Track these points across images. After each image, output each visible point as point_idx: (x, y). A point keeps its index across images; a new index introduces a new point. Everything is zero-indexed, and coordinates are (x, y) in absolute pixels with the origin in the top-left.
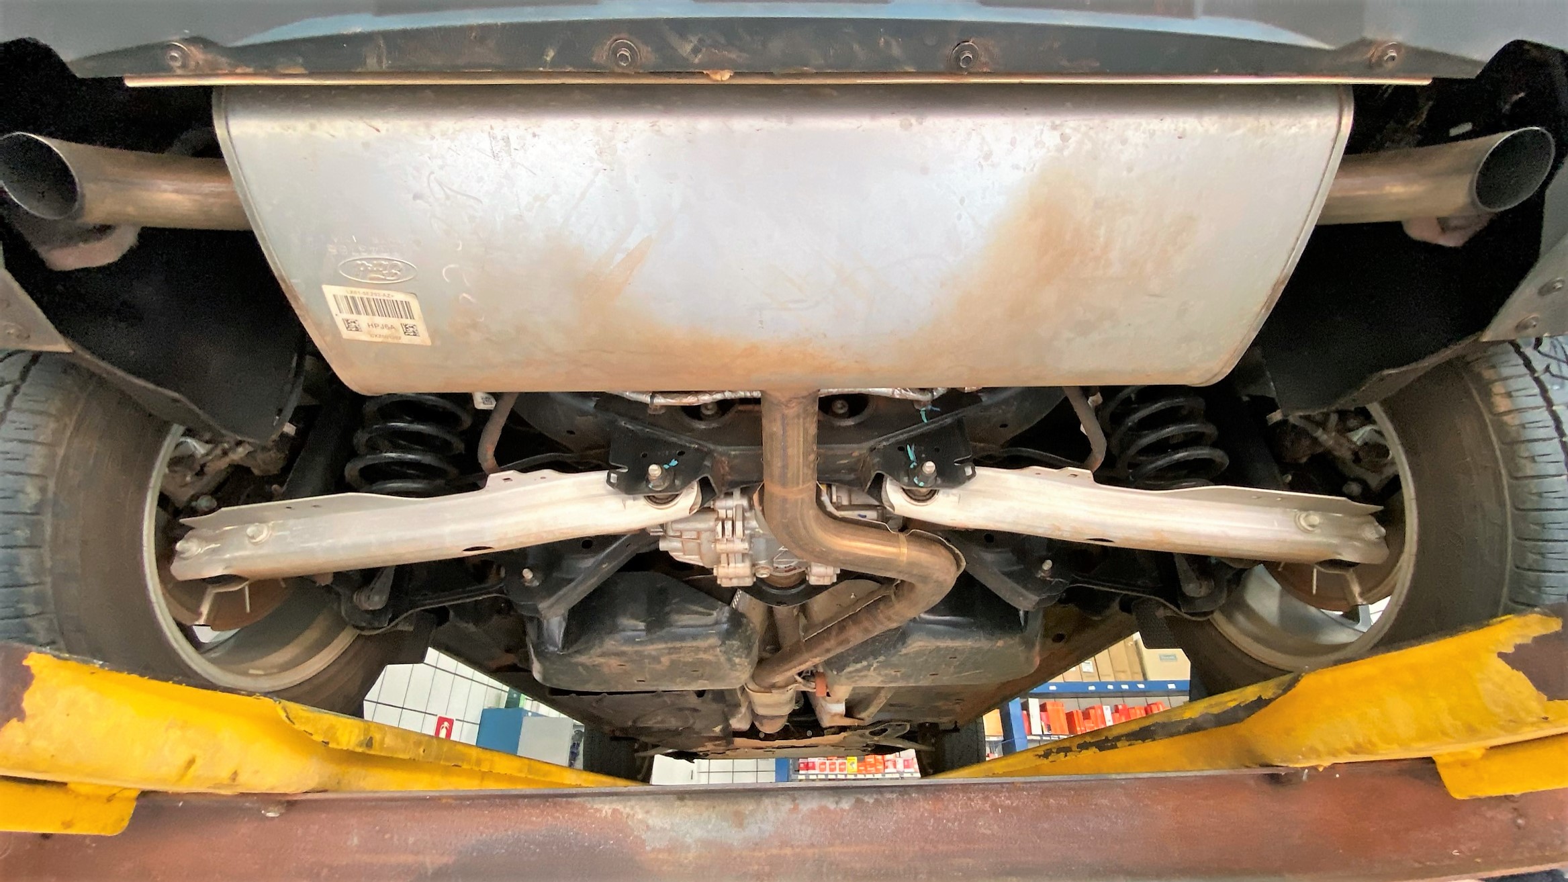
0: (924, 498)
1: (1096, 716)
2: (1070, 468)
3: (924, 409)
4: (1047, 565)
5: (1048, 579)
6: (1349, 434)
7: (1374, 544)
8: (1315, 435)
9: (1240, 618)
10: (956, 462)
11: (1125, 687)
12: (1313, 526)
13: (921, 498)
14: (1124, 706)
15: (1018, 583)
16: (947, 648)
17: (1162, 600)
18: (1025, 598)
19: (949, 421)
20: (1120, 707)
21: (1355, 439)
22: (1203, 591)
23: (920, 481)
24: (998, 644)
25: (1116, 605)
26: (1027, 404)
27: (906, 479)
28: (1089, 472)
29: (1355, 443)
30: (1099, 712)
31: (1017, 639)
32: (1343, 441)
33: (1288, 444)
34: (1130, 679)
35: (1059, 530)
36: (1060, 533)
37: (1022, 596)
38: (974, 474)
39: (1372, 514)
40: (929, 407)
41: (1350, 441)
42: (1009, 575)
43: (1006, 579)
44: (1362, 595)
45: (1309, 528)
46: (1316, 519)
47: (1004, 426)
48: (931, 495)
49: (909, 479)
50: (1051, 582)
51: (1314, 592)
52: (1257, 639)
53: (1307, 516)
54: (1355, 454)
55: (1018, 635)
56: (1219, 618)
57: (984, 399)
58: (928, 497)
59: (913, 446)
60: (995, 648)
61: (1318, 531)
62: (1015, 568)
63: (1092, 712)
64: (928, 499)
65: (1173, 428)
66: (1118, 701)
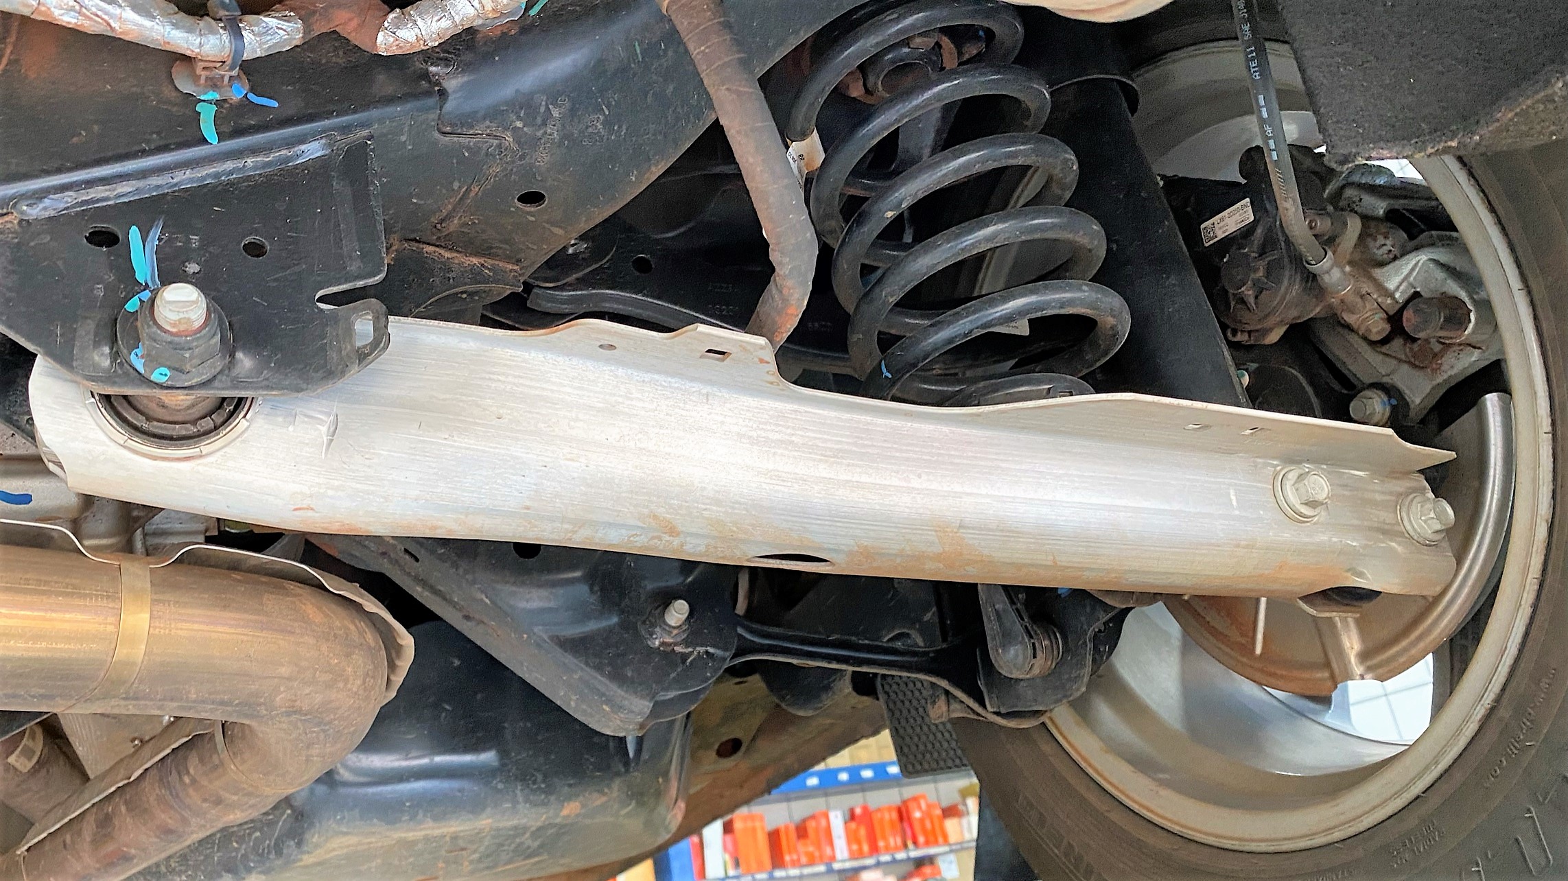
0: (193, 429)
1: (817, 830)
2: (702, 328)
3: (213, 95)
4: (678, 612)
5: (678, 649)
6: (1378, 273)
7: (1430, 545)
8: (1314, 268)
9: (1104, 711)
10: (321, 300)
11: (867, 774)
12: (1312, 504)
13: (178, 430)
14: (865, 809)
15: (599, 668)
16: (427, 839)
17: (944, 684)
18: (617, 708)
19: (314, 150)
20: (858, 811)
21: (1391, 285)
22: (1041, 664)
23: (153, 361)
24: (565, 812)
25: (845, 686)
26: (597, 123)
27: (102, 358)
28: (762, 341)
29: (1392, 296)
30: (823, 822)
31: (616, 788)
32: (1366, 287)
33: (1248, 292)
34: (876, 760)
35: (673, 531)
36: (676, 542)
37: (609, 701)
38: (381, 339)
39: (1421, 471)
40: (237, 92)
41: (1380, 287)
42: (576, 646)
43: (570, 659)
44: (1364, 656)
45: (1305, 510)
46: (1320, 485)
47: (532, 198)
48: (218, 418)
49: (115, 355)
50: (684, 657)
51: (1258, 650)
52: (1141, 764)
53: (1301, 477)
54: (1395, 319)
55: (617, 783)
56: (1063, 718)
57: (453, 84)
58: (207, 423)
59: (155, 234)
60: (558, 820)
61: (1321, 515)
62: (592, 626)
63: (811, 825)
64: (207, 433)
65: (1000, 226)
66: (856, 801)
